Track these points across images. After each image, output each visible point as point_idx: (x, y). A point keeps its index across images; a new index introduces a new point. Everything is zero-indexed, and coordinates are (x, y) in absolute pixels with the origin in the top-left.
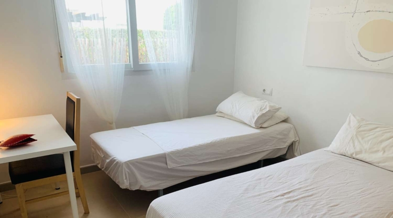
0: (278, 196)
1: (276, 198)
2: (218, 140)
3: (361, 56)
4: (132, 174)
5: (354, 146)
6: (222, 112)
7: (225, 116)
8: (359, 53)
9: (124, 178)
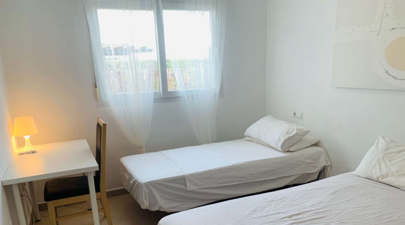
0: (285, 218)
1: (284, 219)
2: (240, 163)
3: (389, 75)
4: (151, 195)
5: (380, 169)
6: (250, 137)
7: (254, 141)
8: (387, 72)
9: (144, 198)
